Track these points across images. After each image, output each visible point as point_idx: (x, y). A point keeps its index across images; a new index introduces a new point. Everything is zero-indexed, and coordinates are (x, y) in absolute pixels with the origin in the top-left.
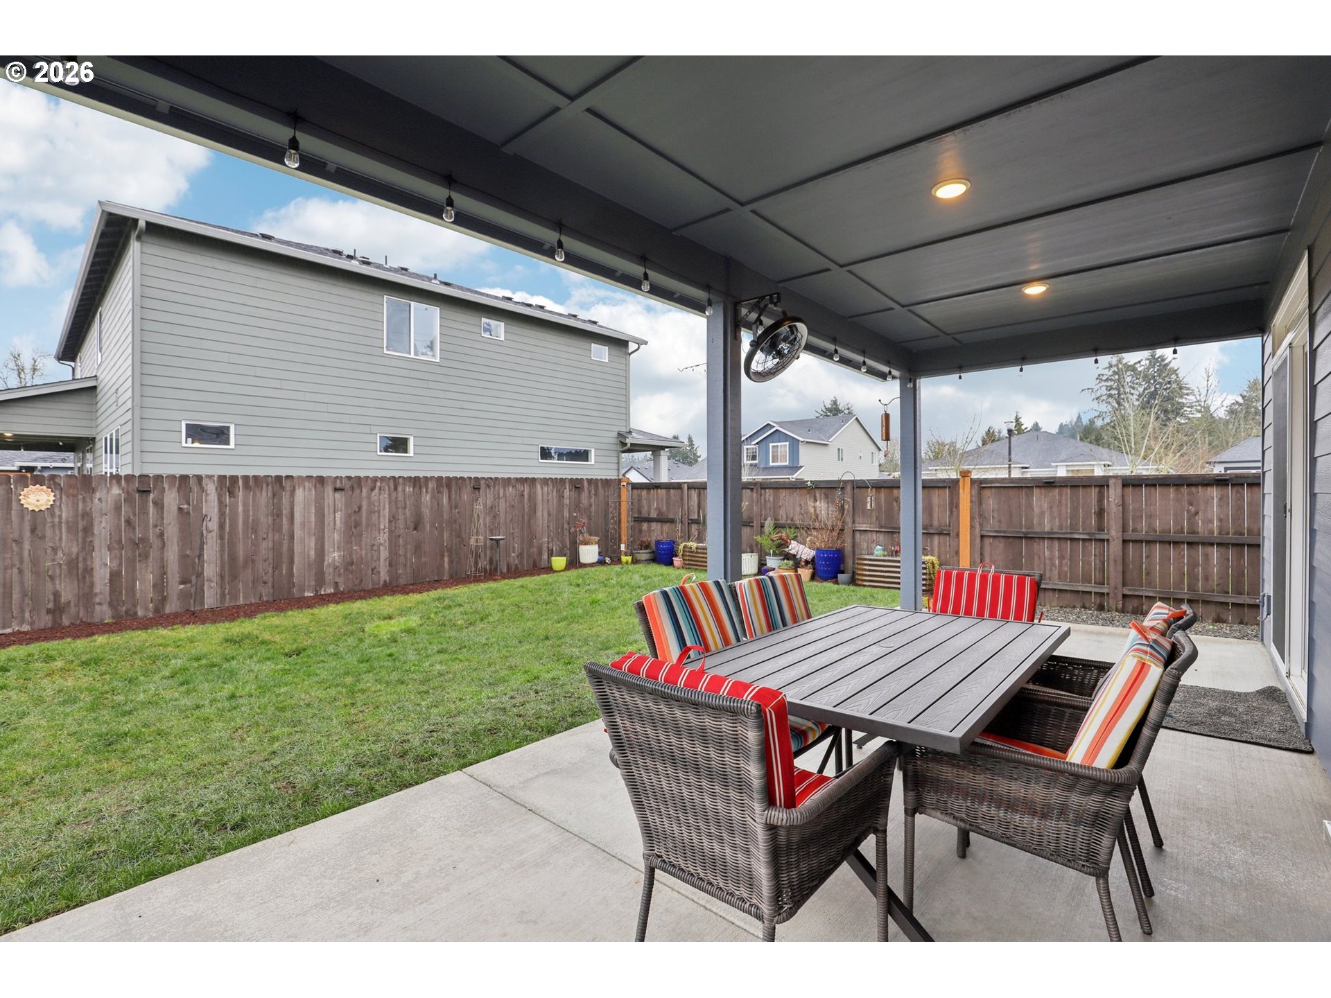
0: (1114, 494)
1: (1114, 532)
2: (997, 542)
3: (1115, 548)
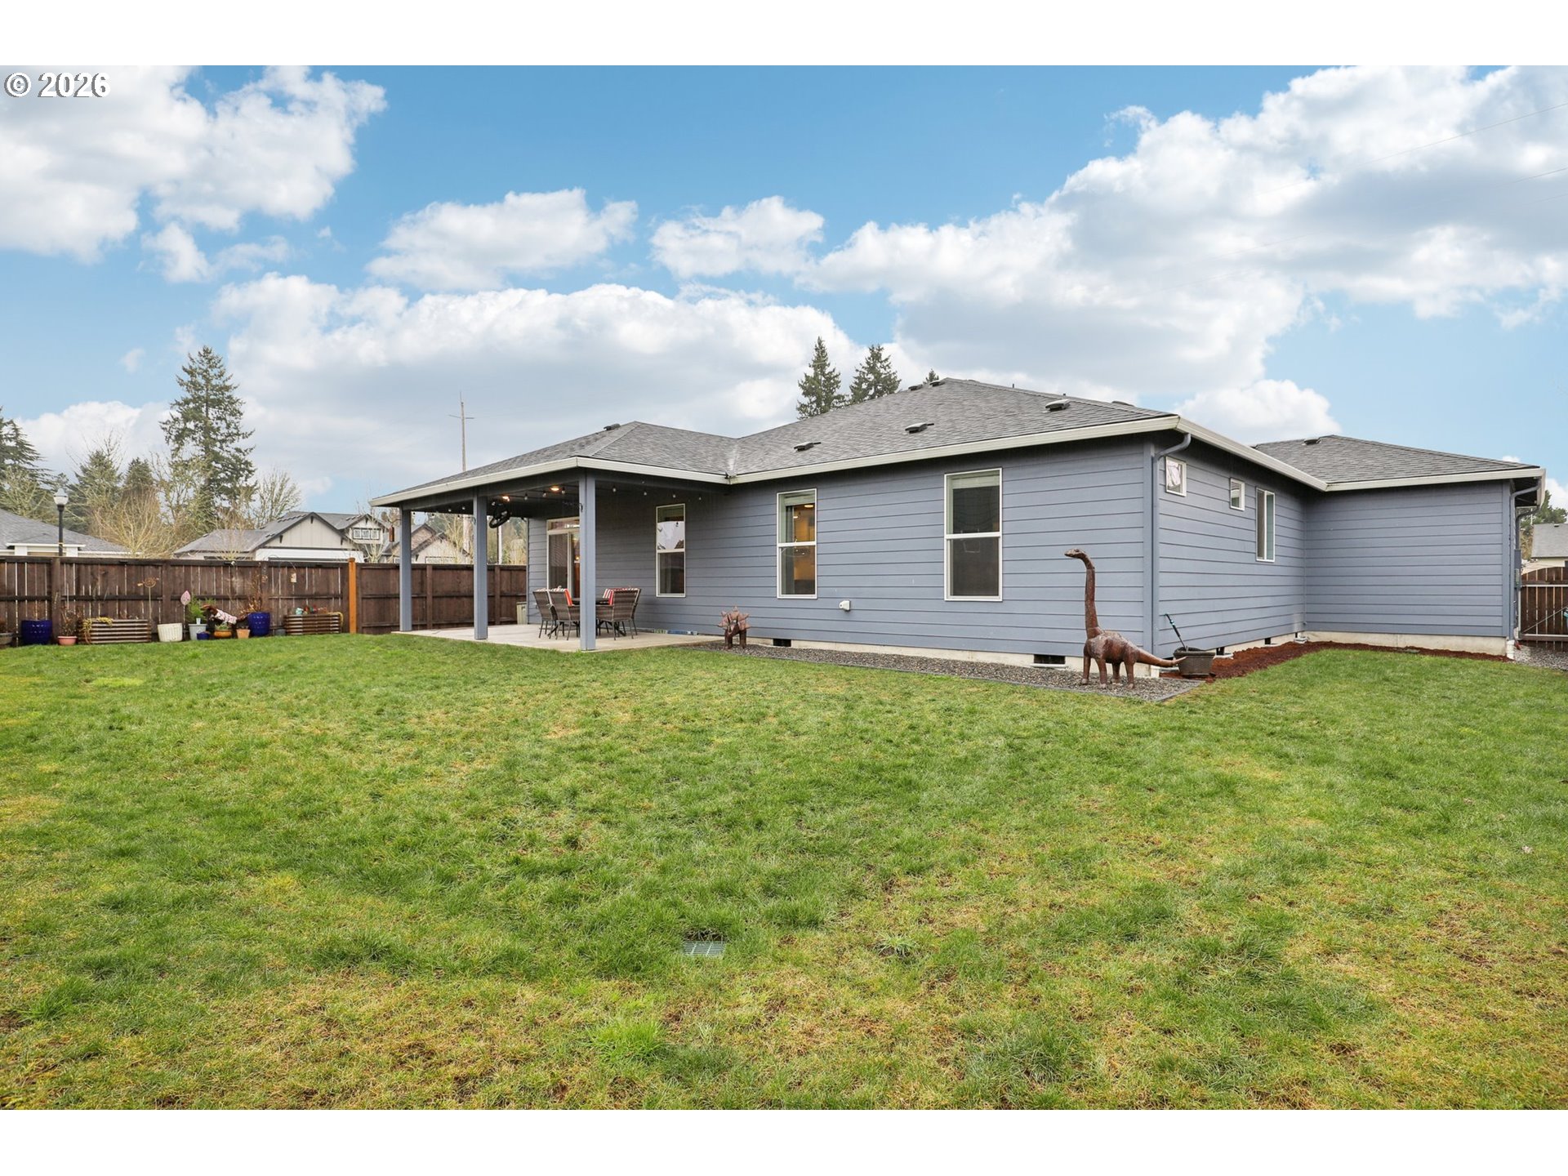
0: (429, 572)
1: (429, 593)
2: (369, 601)
3: (429, 600)
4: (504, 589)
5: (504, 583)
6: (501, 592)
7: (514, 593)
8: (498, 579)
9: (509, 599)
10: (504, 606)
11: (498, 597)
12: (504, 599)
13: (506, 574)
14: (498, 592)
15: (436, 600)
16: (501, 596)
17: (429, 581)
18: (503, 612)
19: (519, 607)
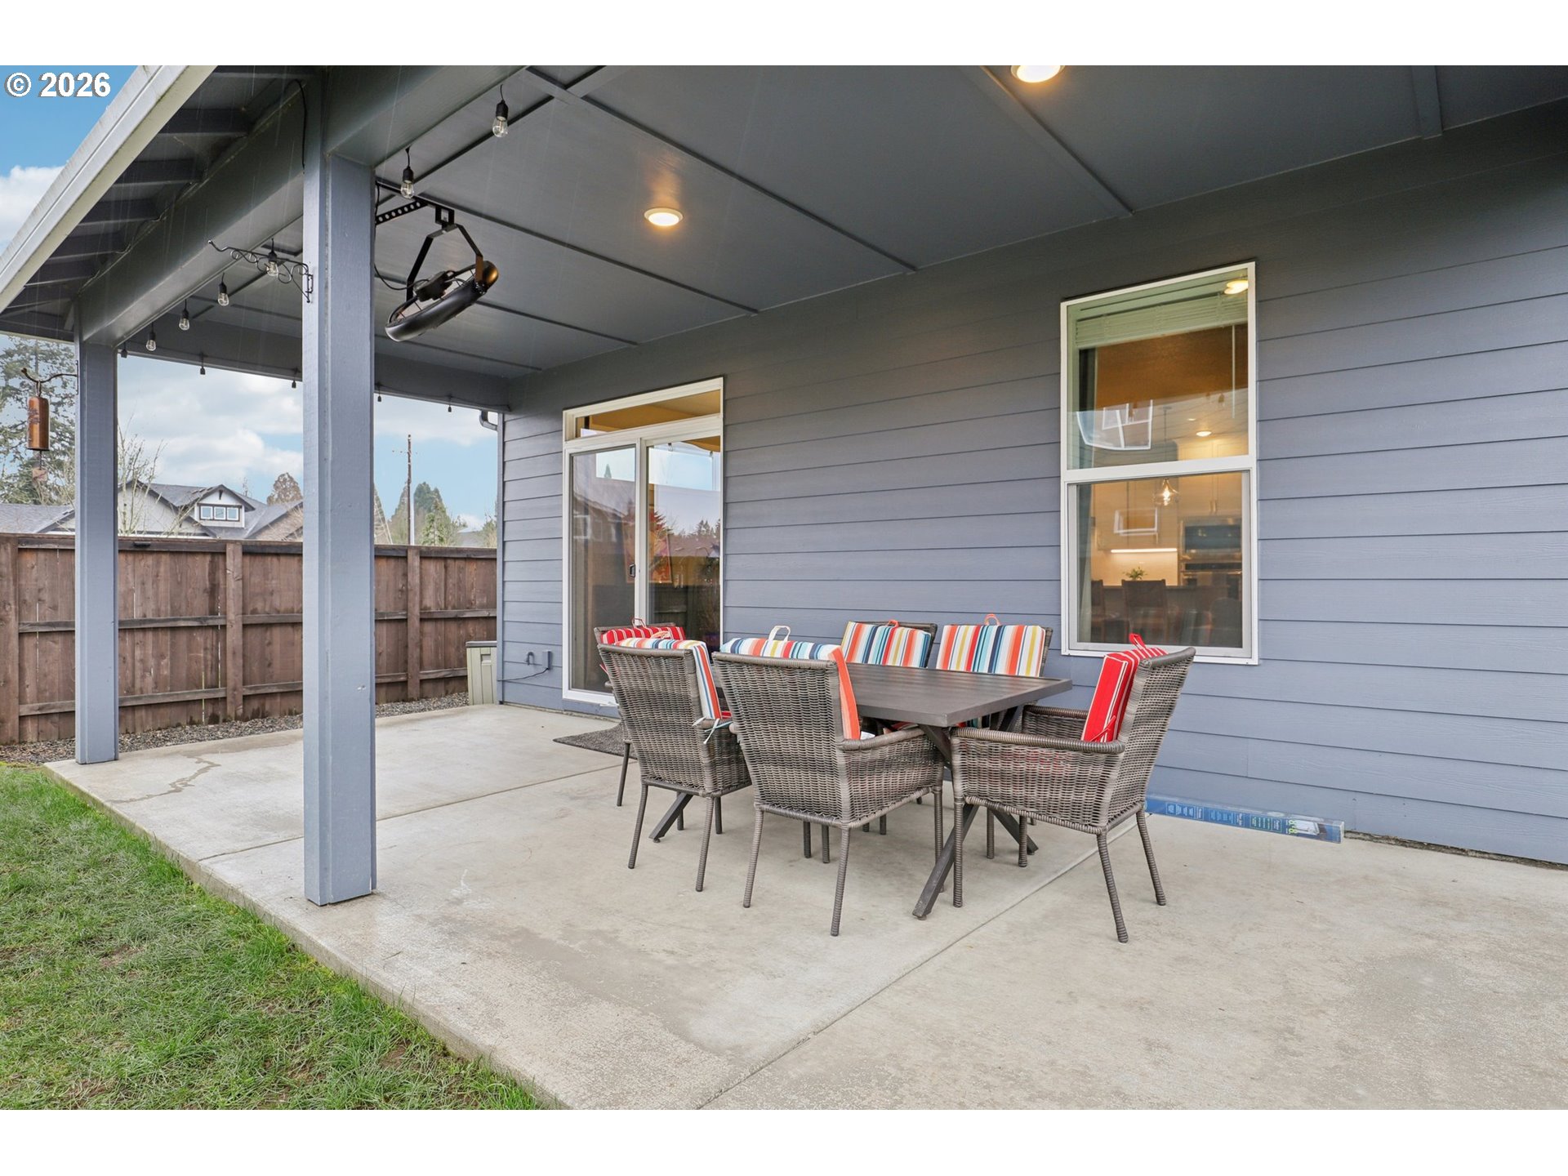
0: (232, 564)
1: (233, 616)
3: (234, 636)
4: (429, 602)
5: (430, 592)
6: (423, 609)
7: (452, 613)
8: (414, 579)
9: (441, 626)
10: (429, 643)
11: (415, 622)
12: (429, 627)
13: (432, 568)
14: (417, 611)
15: (255, 635)
16: (422, 620)
17: (232, 586)
18: (428, 655)
19: (473, 655)
